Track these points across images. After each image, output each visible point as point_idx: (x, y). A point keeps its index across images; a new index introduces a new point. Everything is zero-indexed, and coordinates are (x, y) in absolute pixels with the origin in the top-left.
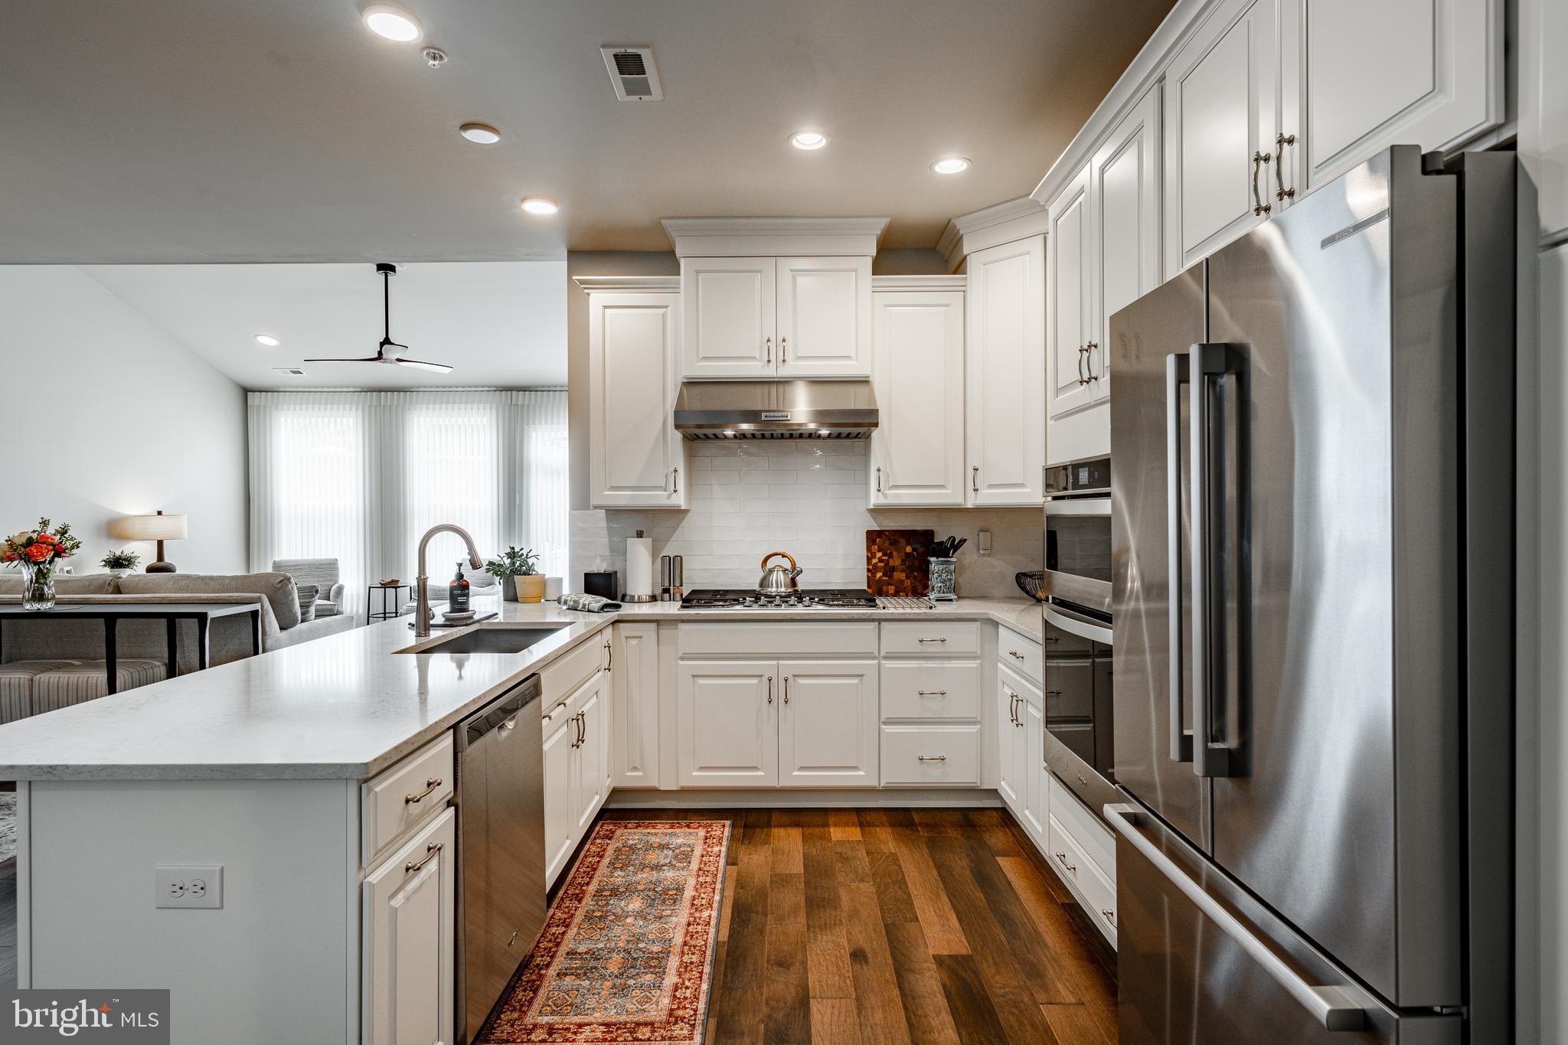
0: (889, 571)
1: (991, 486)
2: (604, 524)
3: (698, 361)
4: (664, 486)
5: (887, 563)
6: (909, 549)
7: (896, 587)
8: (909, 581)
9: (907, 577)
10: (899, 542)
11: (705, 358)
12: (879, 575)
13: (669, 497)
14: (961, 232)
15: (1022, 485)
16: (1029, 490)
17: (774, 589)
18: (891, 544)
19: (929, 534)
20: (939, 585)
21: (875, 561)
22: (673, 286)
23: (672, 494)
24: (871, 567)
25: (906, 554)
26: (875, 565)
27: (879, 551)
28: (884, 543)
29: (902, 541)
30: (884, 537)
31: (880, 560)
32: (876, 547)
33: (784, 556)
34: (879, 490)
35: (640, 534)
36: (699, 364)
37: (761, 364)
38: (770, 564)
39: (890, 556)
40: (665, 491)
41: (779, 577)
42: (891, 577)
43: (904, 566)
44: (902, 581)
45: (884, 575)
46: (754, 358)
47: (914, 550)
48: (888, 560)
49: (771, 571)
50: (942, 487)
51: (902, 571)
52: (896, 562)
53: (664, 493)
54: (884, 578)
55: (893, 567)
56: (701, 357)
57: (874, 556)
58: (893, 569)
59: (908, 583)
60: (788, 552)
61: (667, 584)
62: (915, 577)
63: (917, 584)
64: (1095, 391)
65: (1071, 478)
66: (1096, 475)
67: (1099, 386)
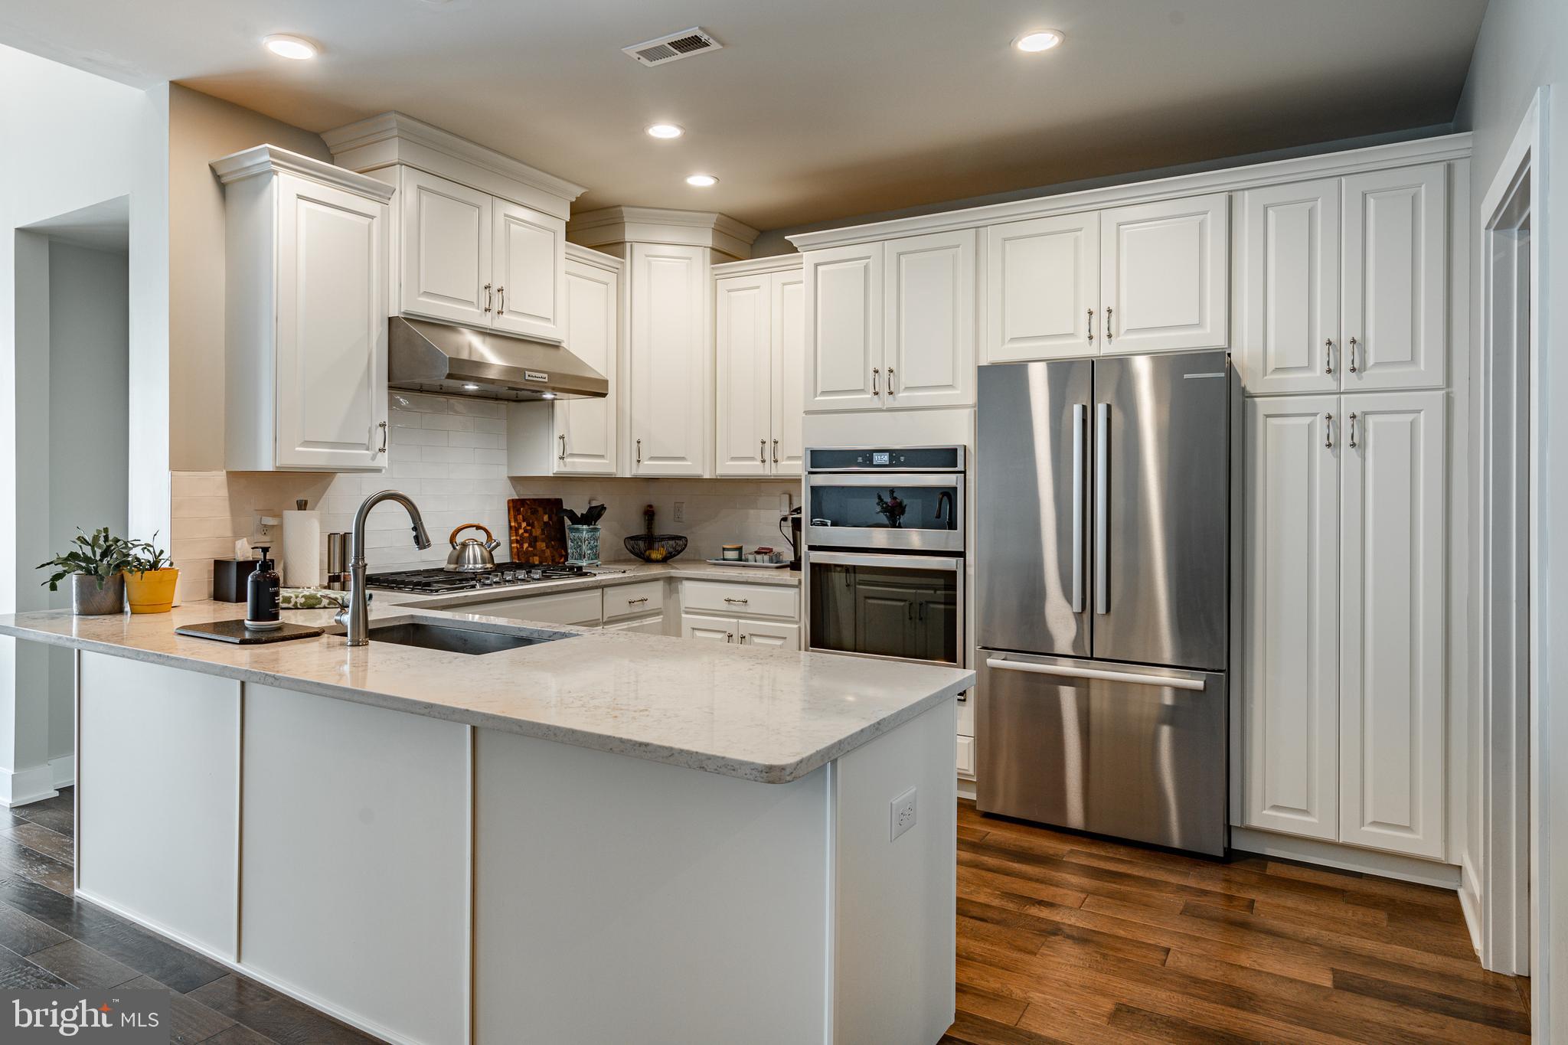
0: (533, 541)
1: (652, 458)
2: (224, 492)
3: (419, 296)
4: (367, 443)
5: (531, 534)
6: (546, 518)
7: (540, 557)
8: (548, 551)
9: (547, 547)
10: (538, 511)
11: (427, 294)
12: (526, 545)
13: (374, 458)
14: (625, 220)
15: (682, 459)
16: (689, 463)
17: (471, 566)
18: (532, 513)
19: (559, 502)
20: (589, 552)
21: (521, 531)
22: (382, 194)
23: (377, 454)
24: (518, 538)
25: (545, 523)
26: (522, 536)
27: (524, 521)
28: (527, 512)
29: (540, 510)
30: (526, 506)
31: (526, 531)
32: (521, 516)
33: (478, 528)
34: (562, 458)
35: (302, 506)
36: (420, 299)
37: (479, 311)
38: (459, 539)
39: (533, 527)
40: (368, 449)
41: (474, 552)
42: (535, 547)
43: (544, 536)
44: (543, 551)
45: (530, 546)
46: (470, 303)
47: (550, 518)
48: (531, 530)
49: (464, 545)
50: (602, 457)
51: (543, 541)
52: (537, 532)
53: (367, 452)
54: (530, 549)
55: (536, 537)
56: (422, 291)
57: (520, 527)
58: (536, 539)
59: (548, 553)
60: (482, 525)
61: (337, 571)
62: (553, 547)
63: (555, 552)
64: (890, 402)
65: (860, 460)
66: (902, 459)
67: (895, 399)
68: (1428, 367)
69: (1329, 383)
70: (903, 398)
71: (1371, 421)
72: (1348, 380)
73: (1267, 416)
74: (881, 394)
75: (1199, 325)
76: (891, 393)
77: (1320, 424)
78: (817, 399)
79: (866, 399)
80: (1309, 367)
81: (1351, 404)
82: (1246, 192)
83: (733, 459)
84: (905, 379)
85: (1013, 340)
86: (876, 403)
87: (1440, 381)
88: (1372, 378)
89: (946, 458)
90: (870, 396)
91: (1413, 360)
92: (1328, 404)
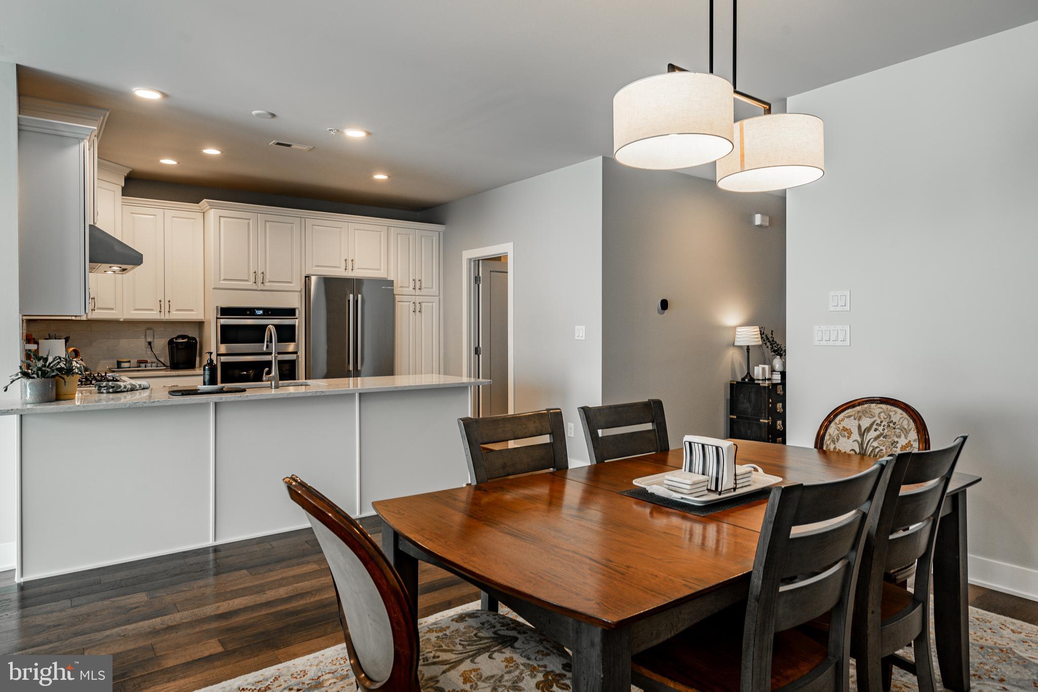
64: (260, 287)
65: (248, 313)
66: (270, 312)
67: (264, 285)
68: (435, 290)
69: (413, 292)
70: (268, 285)
71: (423, 304)
72: (418, 292)
73: (398, 301)
74: (257, 283)
75: (379, 270)
76: (262, 283)
77: (411, 303)
78: (221, 282)
79: (250, 284)
80: (409, 287)
81: (418, 300)
82: (392, 228)
83: (136, 310)
84: (268, 277)
85: (316, 266)
86: (254, 287)
87: (438, 295)
88: (424, 291)
89: (291, 312)
90: (251, 283)
91: (432, 288)
92: (413, 299)
